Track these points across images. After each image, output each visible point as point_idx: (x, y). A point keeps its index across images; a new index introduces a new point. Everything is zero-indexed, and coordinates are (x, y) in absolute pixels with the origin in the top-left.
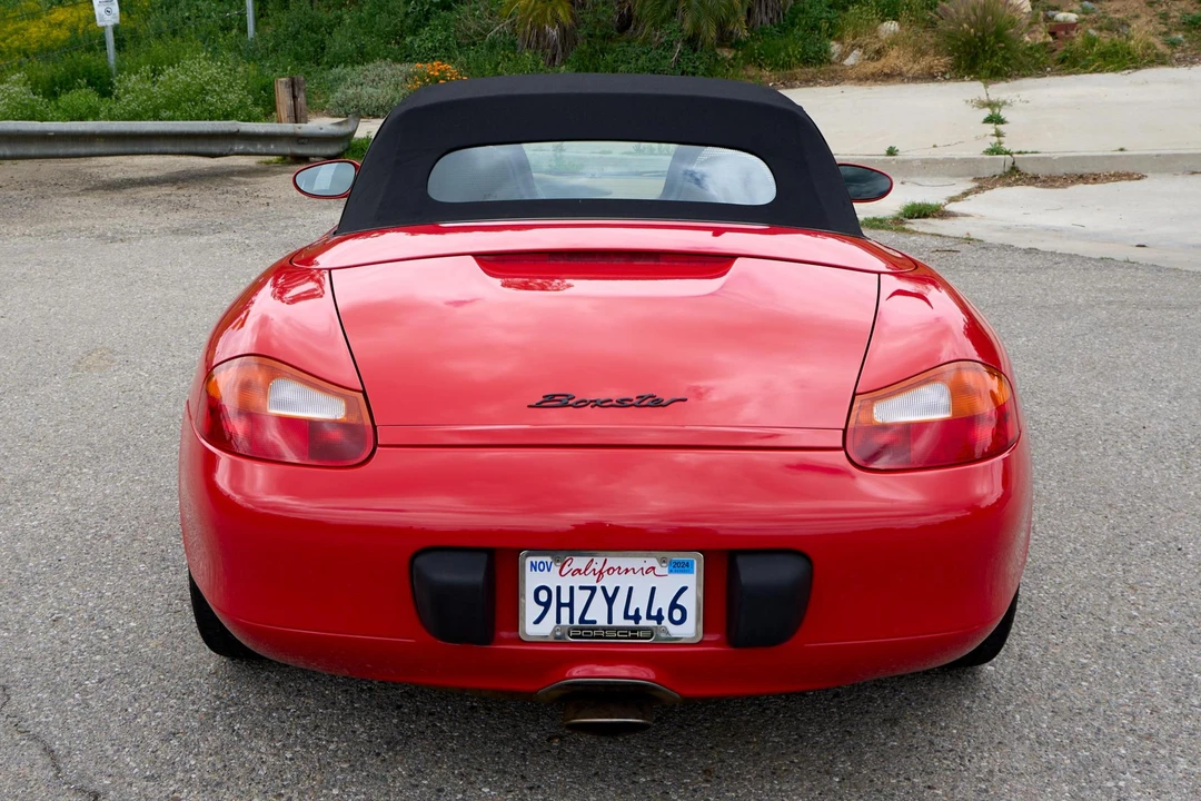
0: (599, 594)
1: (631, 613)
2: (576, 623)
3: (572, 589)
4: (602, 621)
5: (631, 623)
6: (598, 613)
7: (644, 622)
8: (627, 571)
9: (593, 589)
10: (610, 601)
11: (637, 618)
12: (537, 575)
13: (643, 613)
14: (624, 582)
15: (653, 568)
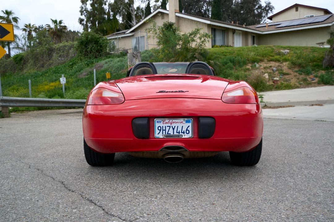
0: (171, 127)
1: (178, 132)
2: (166, 134)
3: (165, 126)
4: (172, 134)
5: (178, 134)
6: (171, 132)
7: (181, 134)
8: (177, 123)
9: (170, 127)
10: (173, 129)
11: (179, 133)
12: (158, 124)
13: (180, 132)
14: (176, 125)
15: (182, 122)
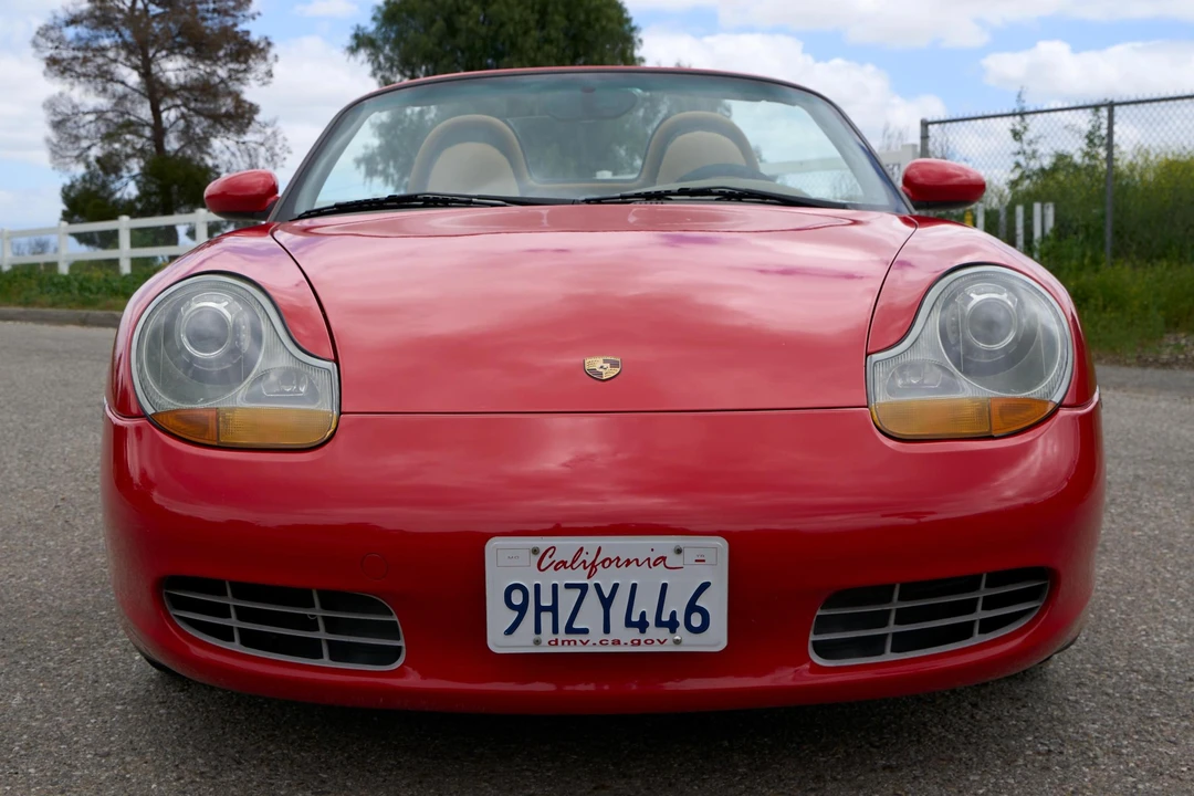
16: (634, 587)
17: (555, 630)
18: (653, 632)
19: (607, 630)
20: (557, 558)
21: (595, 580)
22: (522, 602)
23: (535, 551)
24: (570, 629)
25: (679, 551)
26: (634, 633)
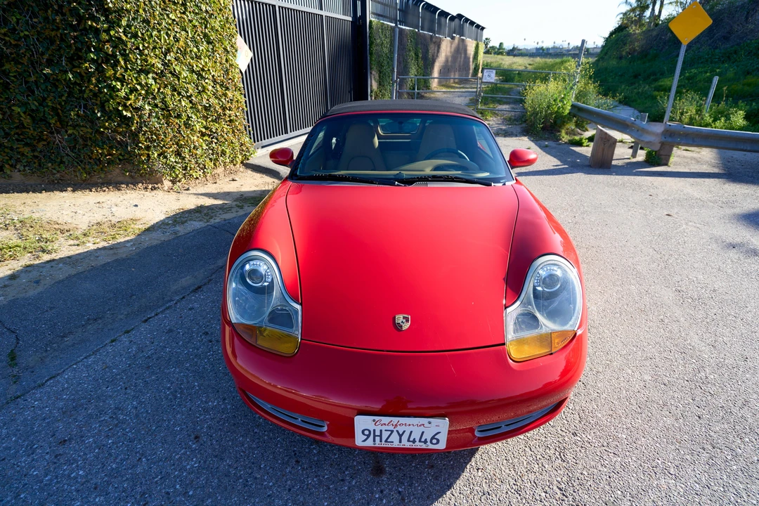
16: (411, 432)
17: (381, 441)
18: (417, 443)
19: (400, 442)
20: (382, 422)
21: (397, 429)
22: (367, 433)
23: (374, 420)
24: (386, 441)
25: (430, 423)
26: (411, 443)
